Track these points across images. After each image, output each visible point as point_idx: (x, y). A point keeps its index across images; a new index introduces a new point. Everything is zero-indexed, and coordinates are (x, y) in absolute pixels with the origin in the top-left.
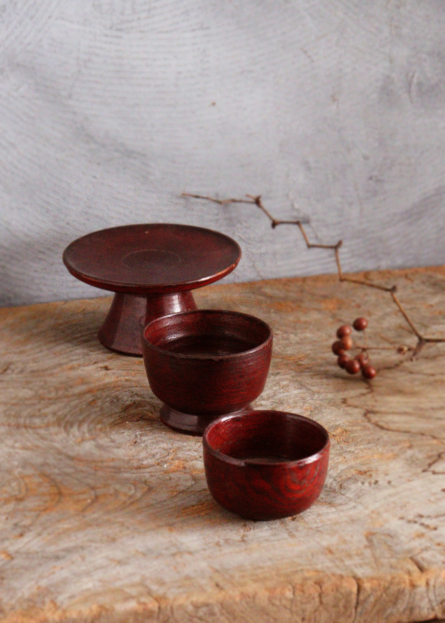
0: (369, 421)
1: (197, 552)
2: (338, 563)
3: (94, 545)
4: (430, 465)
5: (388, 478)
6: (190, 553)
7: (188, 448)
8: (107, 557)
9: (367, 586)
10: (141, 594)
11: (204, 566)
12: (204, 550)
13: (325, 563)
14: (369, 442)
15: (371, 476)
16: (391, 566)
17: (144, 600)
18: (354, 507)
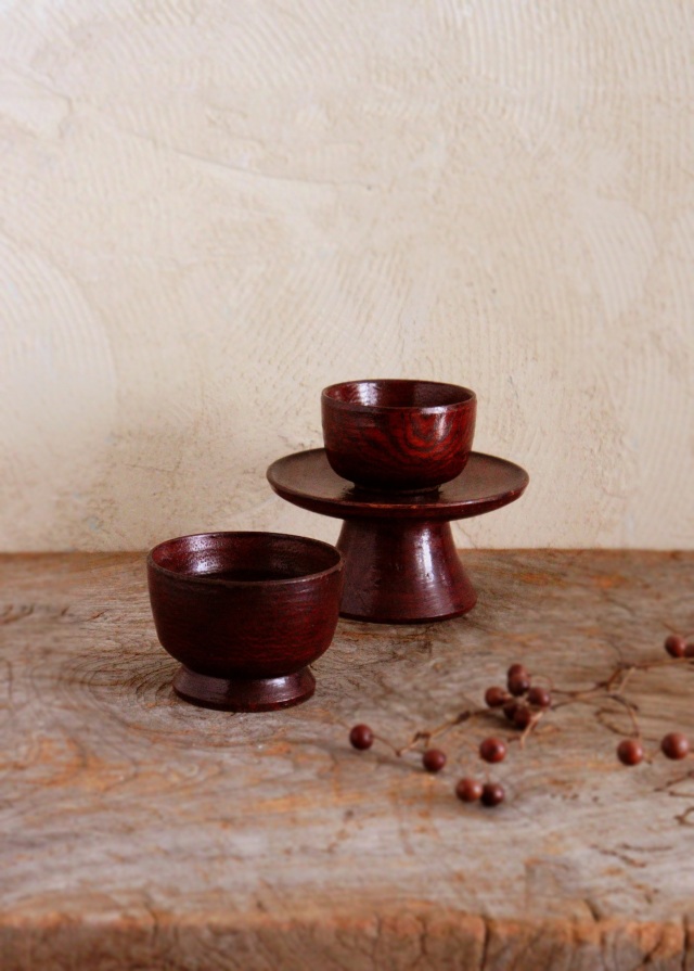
0: (601, 721)
1: (250, 858)
2: (466, 895)
3: (96, 833)
4: (670, 784)
5: (595, 793)
6: (239, 858)
7: (308, 728)
8: (109, 853)
9: (501, 931)
10: (133, 905)
11: (251, 877)
12: (263, 856)
13: (445, 894)
14: (588, 746)
15: (570, 788)
16: (550, 908)
17: (134, 912)
18: (526, 825)
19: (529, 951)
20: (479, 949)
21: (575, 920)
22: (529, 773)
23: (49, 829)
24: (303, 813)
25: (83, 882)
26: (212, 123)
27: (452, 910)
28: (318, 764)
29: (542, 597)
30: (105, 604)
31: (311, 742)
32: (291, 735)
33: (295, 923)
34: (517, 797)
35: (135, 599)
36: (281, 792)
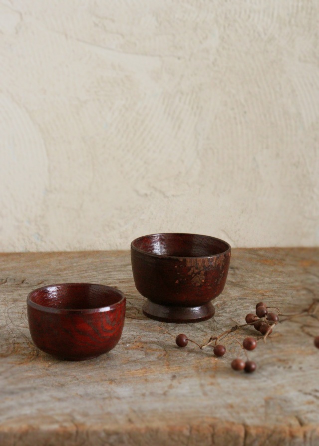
0: (303, 331)
1: (124, 398)
2: (235, 414)
3: (45, 387)
5: (300, 366)
6: (118, 398)
7: (152, 336)
8: (52, 396)
9: (253, 432)
10: (65, 421)
11: (125, 407)
12: (131, 397)
13: (223, 414)
14: (297, 343)
15: (287, 363)
16: (277, 420)
17: (66, 424)
18: (265, 381)
19: (267, 442)
20: (241, 441)
21: (290, 425)
22: (266, 356)
23: (21, 385)
24: (150, 376)
25: (39, 410)
26: (96, 25)
27: (227, 421)
28: (158, 353)
29: (272, 271)
30: (45, 277)
31: (154, 343)
32: (143, 340)
33: (148, 429)
34: (260, 368)
35: (60, 274)
36: (139, 367)
